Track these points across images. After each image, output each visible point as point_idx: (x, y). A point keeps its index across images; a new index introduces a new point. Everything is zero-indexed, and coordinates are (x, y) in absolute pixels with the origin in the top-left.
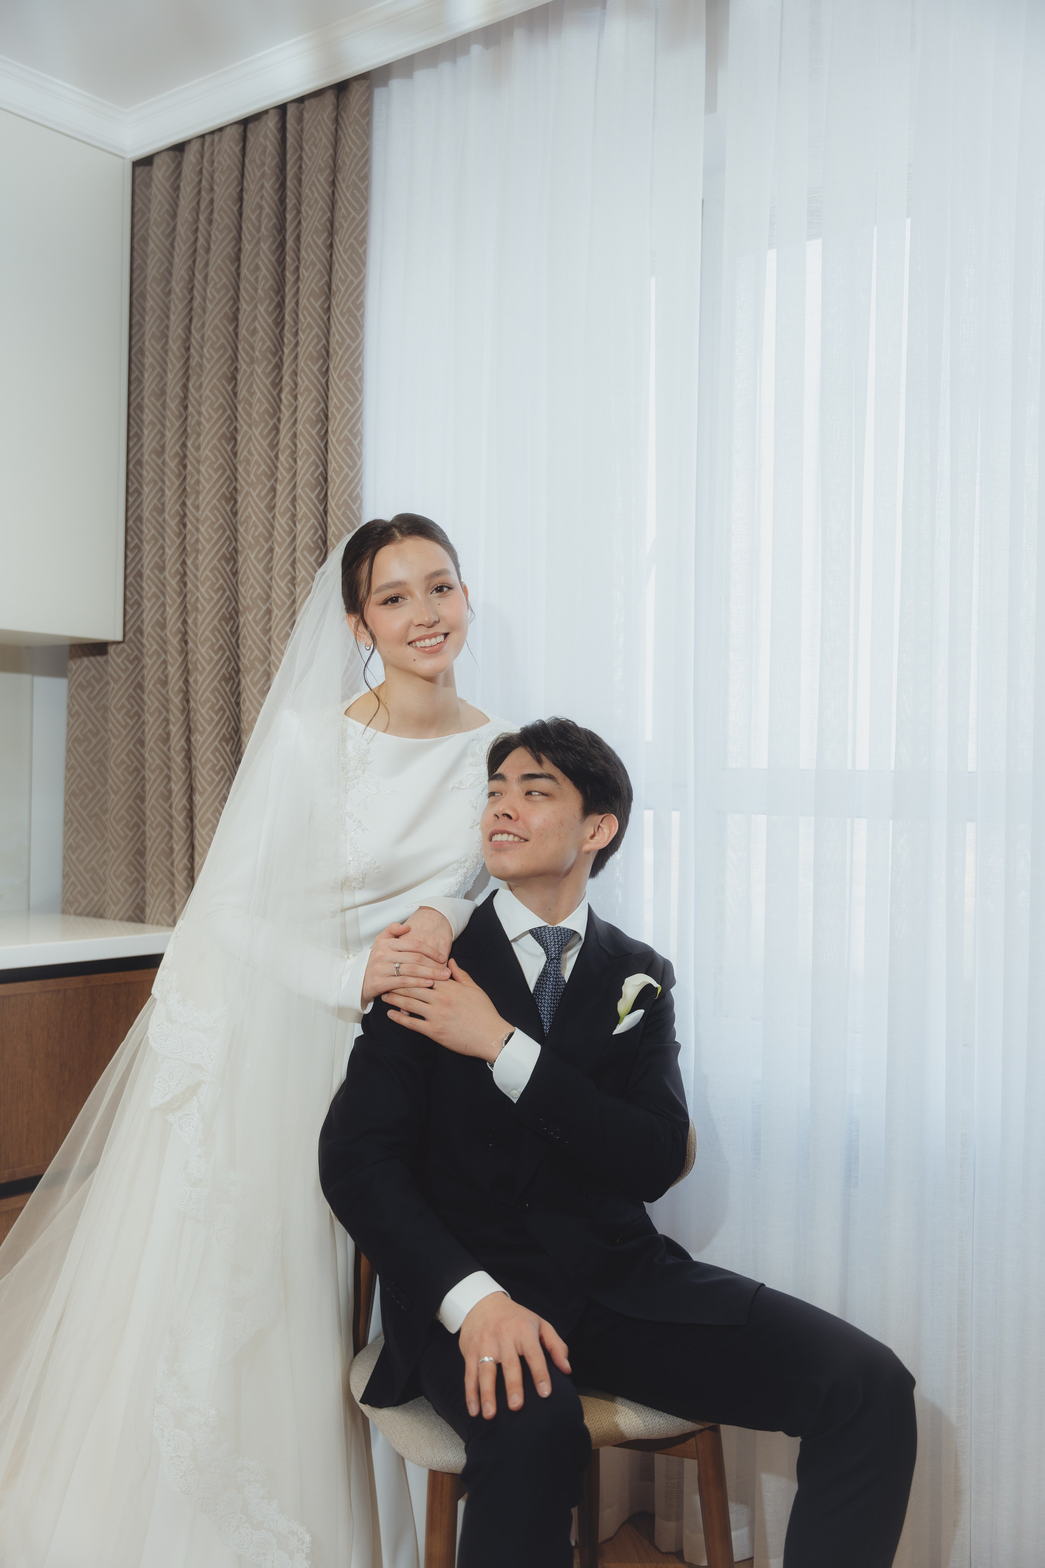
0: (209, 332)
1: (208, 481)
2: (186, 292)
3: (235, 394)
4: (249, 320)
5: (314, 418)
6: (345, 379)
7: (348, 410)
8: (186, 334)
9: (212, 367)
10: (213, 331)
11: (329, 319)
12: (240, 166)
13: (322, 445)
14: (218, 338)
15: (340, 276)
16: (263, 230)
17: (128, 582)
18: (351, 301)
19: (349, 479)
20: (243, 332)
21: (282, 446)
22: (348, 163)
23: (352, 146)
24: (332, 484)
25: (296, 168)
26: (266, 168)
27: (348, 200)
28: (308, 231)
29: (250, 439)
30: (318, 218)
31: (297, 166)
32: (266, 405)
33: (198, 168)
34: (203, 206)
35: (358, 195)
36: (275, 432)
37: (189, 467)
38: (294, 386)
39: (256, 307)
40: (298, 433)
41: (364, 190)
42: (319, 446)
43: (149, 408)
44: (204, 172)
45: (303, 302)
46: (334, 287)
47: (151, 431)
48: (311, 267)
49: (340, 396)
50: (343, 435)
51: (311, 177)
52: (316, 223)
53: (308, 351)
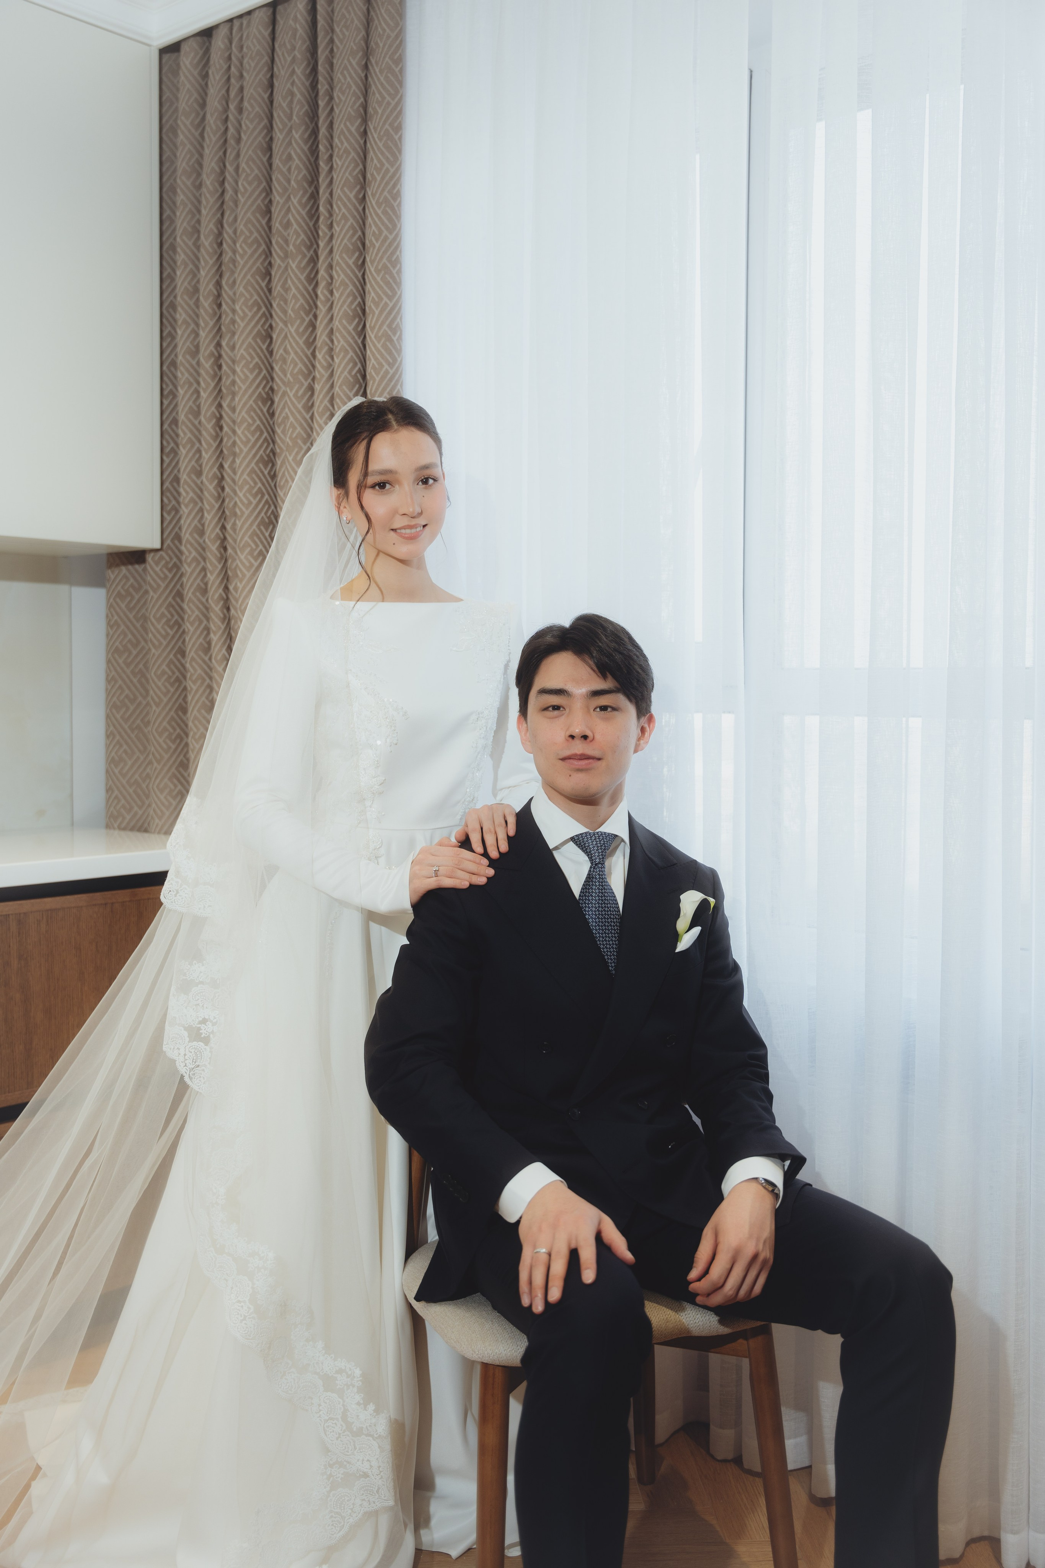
0: (242, 226)
1: (243, 382)
2: (217, 185)
3: (270, 291)
5: (351, 314)
6: (383, 272)
7: (386, 303)
8: (218, 229)
9: (246, 262)
10: (245, 225)
11: (364, 209)
12: (270, 51)
13: (359, 342)
14: (251, 233)
15: (376, 165)
16: (294, 117)
17: (165, 487)
18: (387, 190)
19: (389, 376)
20: (276, 225)
21: (319, 343)
22: (381, 45)
23: (385, 27)
24: (371, 382)
25: (327, 52)
26: (296, 53)
27: (382, 84)
28: (341, 117)
29: (286, 337)
30: (351, 104)
31: (329, 49)
32: (302, 301)
33: (227, 55)
34: (232, 94)
35: (392, 78)
36: (311, 329)
37: (224, 367)
38: (330, 281)
39: (289, 198)
40: (335, 330)
41: (398, 73)
42: (356, 342)
43: (182, 308)
44: (233, 58)
45: (337, 192)
46: (369, 176)
47: (184, 331)
48: (345, 155)
49: (378, 290)
50: (382, 331)
51: (343, 60)
52: (349, 109)
53: (343, 243)
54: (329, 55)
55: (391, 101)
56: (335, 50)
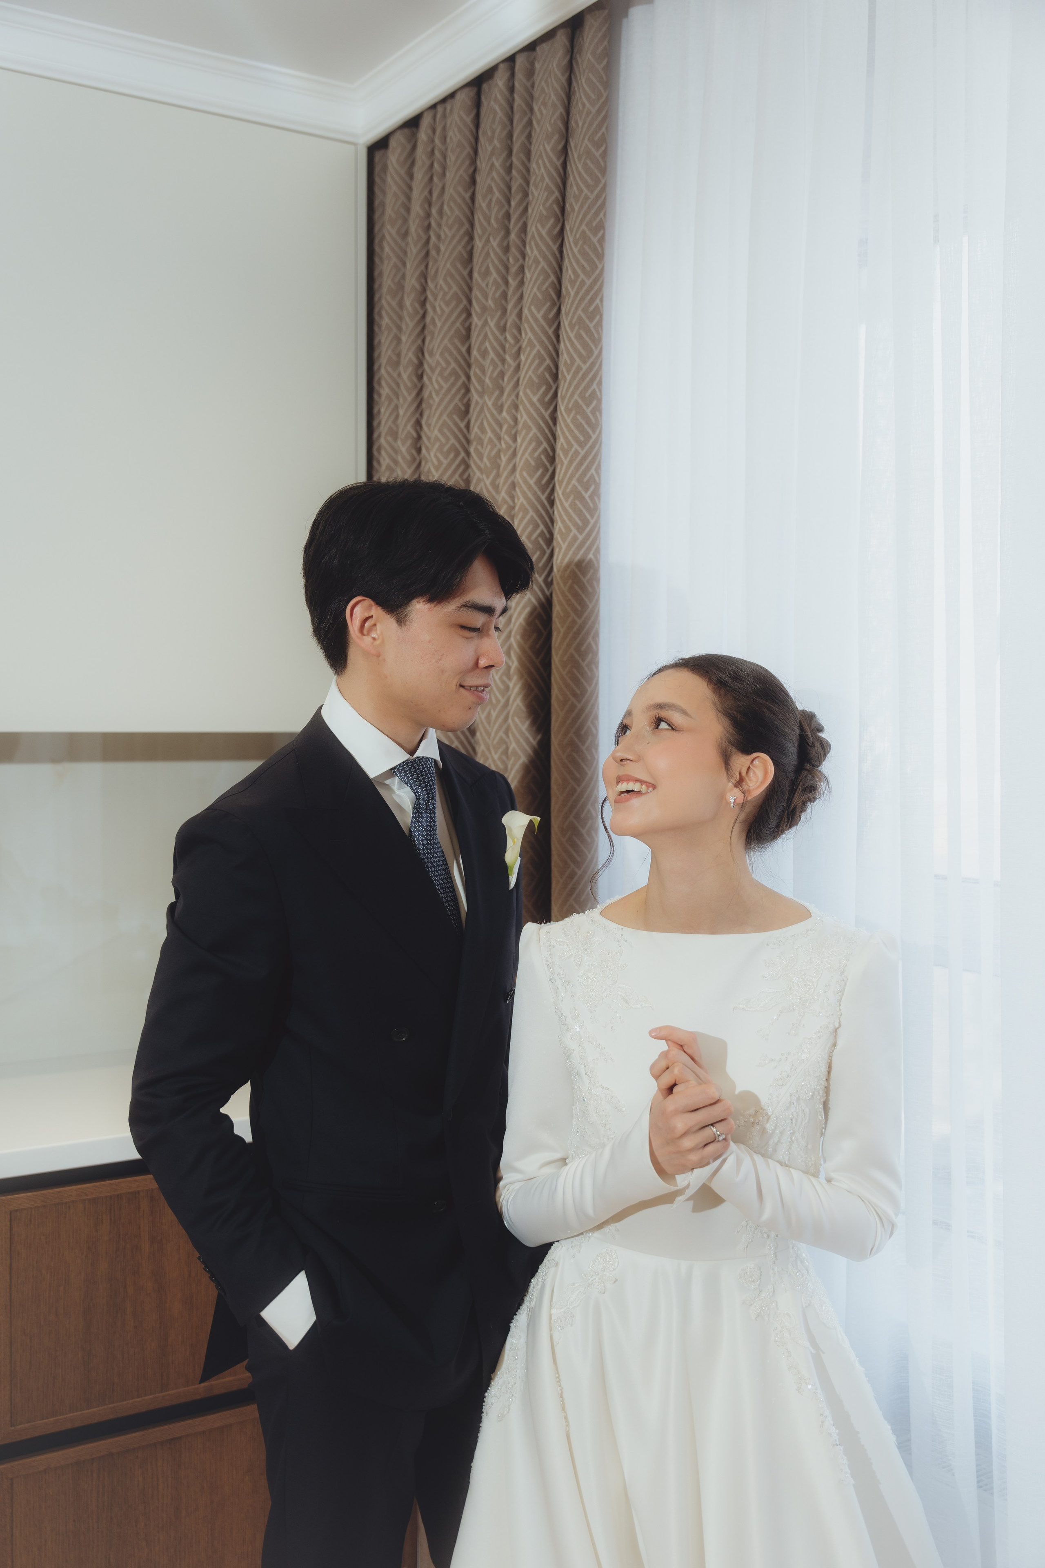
2: (417, 306)
3: (468, 432)
4: (481, 338)
5: (533, 463)
6: (574, 412)
7: (577, 453)
8: (418, 358)
9: (442, 400)
10: (442, 354)
12: (472, 140)
14: (448, 363)
16: (493, 221)
18: (582, 308)
20: (474, 353)
22: (580, 124)
23: (585, 101)
25: (523, 138)
26: (496, 142)
27: (580, 174)
30: (542, 200)
31: (525, 133)
33: (429, 149)
34: (434, 196)
35: (591, 165)
38: (512, 423)
39: (484, 319)
41: (600, 159)
44: (437, 152)
48: (534, 266)
49: (567, 434)
50: (570, 487)
51: (539, 147)
52: (541, 207)
53: (528, 377)
54: (526, 142)
55: (590, 195)
56: (533, 134)
